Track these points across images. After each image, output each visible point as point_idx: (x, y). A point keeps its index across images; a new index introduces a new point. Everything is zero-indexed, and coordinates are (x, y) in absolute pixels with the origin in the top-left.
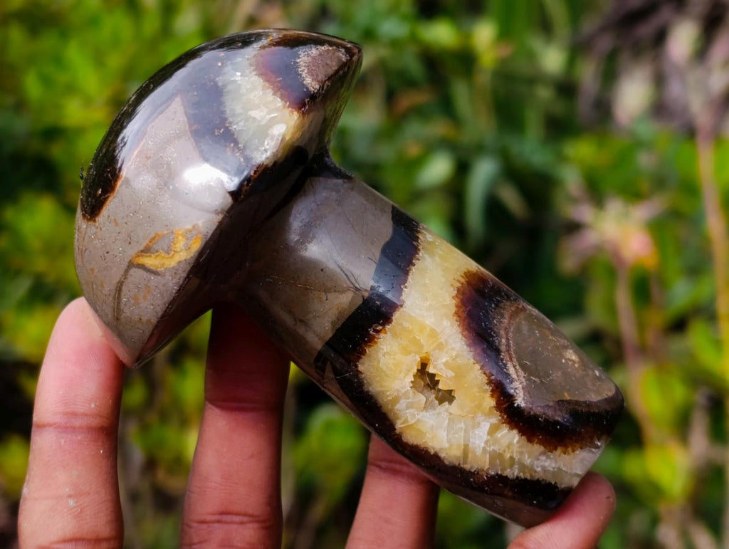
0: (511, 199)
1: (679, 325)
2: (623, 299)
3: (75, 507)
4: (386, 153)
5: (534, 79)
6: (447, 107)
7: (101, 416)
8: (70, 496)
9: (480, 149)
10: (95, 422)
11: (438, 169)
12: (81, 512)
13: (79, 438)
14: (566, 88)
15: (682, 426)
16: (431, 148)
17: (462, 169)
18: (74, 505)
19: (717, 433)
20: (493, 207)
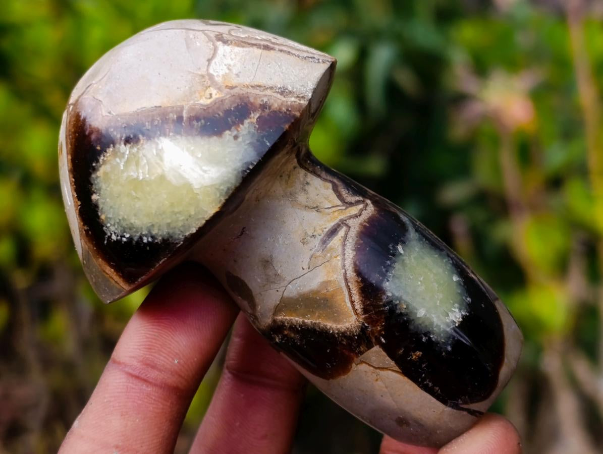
0: (406, 80)
1: (556, 183)
2: (508, 160)
15: (561, 268)
19: (593, 276)
20: (392, 89)
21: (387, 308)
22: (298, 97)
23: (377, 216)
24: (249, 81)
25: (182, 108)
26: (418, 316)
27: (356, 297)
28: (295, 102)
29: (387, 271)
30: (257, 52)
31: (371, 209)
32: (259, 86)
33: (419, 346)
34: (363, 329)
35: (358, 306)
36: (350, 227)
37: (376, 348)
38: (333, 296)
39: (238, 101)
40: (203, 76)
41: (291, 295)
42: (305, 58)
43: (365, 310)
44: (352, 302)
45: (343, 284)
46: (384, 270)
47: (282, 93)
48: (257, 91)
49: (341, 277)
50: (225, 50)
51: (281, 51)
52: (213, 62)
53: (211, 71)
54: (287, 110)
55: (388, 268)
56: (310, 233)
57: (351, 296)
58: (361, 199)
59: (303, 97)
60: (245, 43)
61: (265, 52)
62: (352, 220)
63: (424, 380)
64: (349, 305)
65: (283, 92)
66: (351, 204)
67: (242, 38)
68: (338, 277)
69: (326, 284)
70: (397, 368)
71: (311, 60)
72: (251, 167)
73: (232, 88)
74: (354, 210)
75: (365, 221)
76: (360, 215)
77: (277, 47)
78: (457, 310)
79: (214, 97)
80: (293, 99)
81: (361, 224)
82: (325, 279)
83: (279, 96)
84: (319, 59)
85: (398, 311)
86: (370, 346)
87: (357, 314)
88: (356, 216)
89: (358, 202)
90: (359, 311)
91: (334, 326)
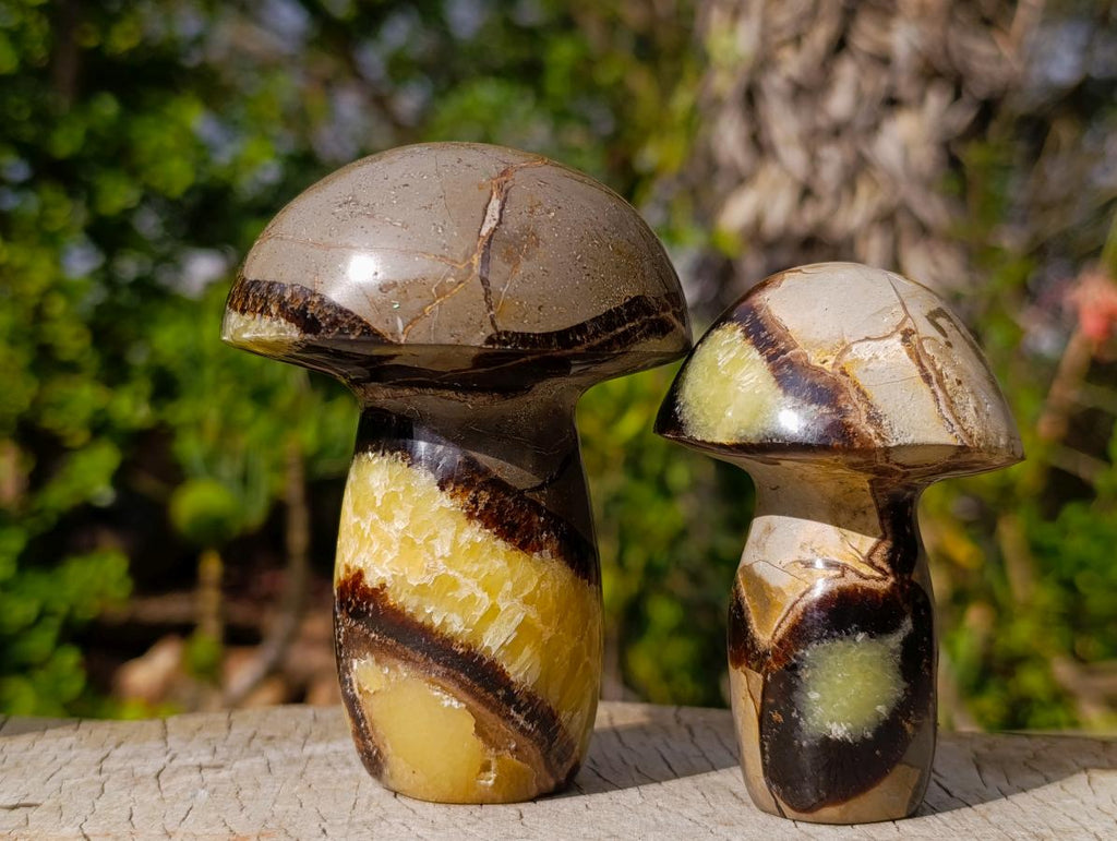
21: (795, 661)
22: (879, 435)
23: (880, 596)
24: (866, 383)
25: (796, 347)
26: (809, 694)
27: (785, 626)
28: (870, 435)
29: (825, 638)
30: (915, 371)
31: (884, 586)
32: (864, 394)
33: (786, 715)
34: (766, 654)
35: (780, 634)
36: (843, 576)
37: (760, 676)
38: (775, 605)
39: (831, 386)
40: (843, 343)
41: (756, 570)
42: (943, 417)
43: (780, 643)
44: (779, 626)
45: (788, 606)
46: (825, 634)
47: (870, 418)
48: (854, 396)
49: (792, 601)
50: (894, 344)
51: (934, 392)
52: (868, 343)
53: (854, 347)
54: (854, 433)
55: (830, 636)
56: (814, 546)
57: (784, 619)
58: (888, 570)
59: (883, 439)
60: (918, 357)
61: (920, 380)
62: (853, 574)
63: (766, 740)
64: (776, 625)
65: (874, 419)
66: (872, 564)
67: (924, 351)
68: (792, 597)
69: (780, 591)
70: (758, 708)
71: (947, 424)
72: (774, 440)
73: (844, 373)
74: (866, 570)
75: (862, 587)
76: (865, 579)
77: (936, 387)
78: (845, 728)
79: (825, 366)
80: (872, 431)
81: (855, 585)
82: (783, 587)
83: (864, 417)
84: (954, 431)
85: (799, 673)
86: (758, 670)
87: (773, 638)
88: (861, 576)
89: (880, 569)
90: (776, 638)
91: (754, 626)
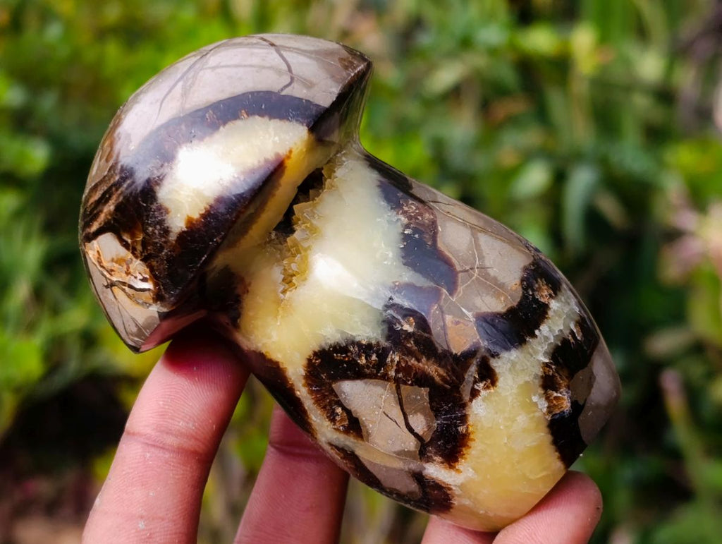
3: (143, 530)
4: (481, 163)
5: (632, 86)
6: (542, 115)
7: (196, 439)
8: (142, 517)
9: (578, 157)
10: (189, 444)
11: (535, 178)
12: (150, 537)
13: (167, 456)
14: (665, 95)
16: (528, 156)
17: (560, 178)
18: (144, 527)
